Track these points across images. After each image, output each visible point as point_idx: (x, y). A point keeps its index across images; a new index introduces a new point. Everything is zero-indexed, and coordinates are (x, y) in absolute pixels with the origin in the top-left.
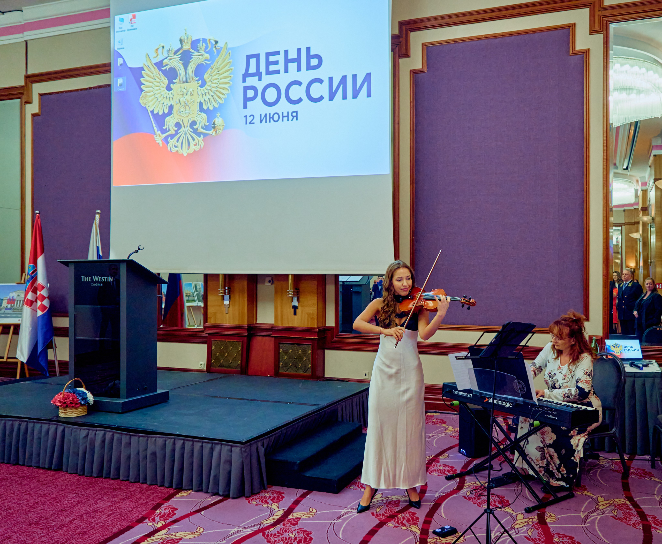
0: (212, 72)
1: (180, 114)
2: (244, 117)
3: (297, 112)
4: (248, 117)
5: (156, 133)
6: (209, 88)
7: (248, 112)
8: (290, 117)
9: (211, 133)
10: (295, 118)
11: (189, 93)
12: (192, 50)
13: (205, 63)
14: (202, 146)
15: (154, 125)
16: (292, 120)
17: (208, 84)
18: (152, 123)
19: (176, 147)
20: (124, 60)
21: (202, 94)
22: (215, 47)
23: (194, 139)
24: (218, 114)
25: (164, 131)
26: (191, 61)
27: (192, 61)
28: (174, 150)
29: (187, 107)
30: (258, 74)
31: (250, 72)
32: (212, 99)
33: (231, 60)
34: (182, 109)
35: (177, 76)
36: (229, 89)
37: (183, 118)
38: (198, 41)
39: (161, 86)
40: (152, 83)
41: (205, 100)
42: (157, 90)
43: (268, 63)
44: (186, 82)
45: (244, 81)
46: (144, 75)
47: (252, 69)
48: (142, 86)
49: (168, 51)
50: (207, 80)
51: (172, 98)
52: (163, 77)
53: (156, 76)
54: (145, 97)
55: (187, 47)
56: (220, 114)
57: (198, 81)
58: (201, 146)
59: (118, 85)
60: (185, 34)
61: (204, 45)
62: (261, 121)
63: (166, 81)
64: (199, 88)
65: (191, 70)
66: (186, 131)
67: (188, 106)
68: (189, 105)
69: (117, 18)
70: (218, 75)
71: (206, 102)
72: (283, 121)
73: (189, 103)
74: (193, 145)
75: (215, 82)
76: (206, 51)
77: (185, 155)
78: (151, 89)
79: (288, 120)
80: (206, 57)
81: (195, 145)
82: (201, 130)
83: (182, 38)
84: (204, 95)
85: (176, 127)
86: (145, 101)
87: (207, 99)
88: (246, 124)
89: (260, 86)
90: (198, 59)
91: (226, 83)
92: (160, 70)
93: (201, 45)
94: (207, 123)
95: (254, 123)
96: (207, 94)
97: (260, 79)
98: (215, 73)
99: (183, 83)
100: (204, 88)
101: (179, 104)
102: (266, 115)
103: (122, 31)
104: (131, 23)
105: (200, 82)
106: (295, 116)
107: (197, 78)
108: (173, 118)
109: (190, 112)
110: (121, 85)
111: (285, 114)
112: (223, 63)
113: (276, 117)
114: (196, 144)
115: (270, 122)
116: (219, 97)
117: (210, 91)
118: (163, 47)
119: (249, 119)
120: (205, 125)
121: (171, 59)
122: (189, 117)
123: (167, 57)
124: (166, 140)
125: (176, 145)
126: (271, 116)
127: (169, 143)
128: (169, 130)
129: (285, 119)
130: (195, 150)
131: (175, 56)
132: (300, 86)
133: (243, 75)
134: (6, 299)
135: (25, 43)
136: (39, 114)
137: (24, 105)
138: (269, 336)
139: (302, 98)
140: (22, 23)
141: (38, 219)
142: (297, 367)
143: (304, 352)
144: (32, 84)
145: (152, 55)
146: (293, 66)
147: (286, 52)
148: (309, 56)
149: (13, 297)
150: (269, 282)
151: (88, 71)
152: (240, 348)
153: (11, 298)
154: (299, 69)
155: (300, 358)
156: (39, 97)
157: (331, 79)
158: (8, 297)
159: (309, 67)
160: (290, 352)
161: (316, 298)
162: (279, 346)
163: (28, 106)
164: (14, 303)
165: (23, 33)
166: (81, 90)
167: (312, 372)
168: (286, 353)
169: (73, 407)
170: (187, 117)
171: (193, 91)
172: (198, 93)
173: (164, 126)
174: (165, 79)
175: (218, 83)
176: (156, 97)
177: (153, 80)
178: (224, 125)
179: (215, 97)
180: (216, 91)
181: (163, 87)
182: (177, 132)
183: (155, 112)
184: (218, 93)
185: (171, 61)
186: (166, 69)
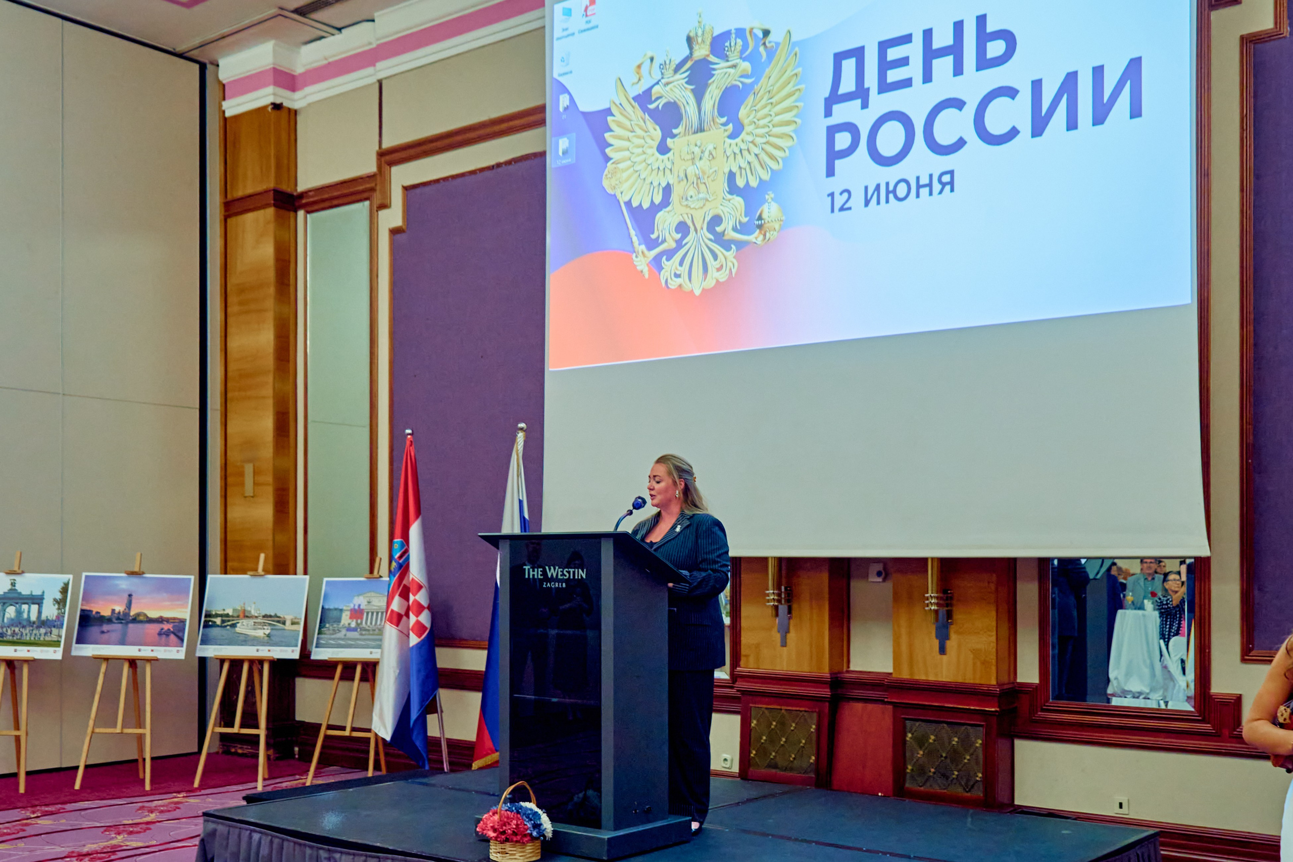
0: (757, 101)
1: (685, 203)
2: (829, 195)
3: (952, 173)
4: (837, 196)
5: (636, 250)
6: (750, 138)
7: (836, 184)
8: (937, 187)
9: (754, 240)
10: (948, 188)
11: (707, 153)
12: (712, 58)
13: (742, 82)
14: (734, 271)
15: (633, 233)
16: (941, 192)
17: (748, 129)
18: (628, 228)
19: (677, 276)
20: (572, 99)
21: (735, 154)
22: (764, 44)
23: (715, 257)
24: (770, 196)
25: (651, 244)
26: (710, 84)
27: (713, 82)
28: (674, 283)
29: (702, 187)
30: (861, 94)
31: (842, 90)
32: (756, 163)
33: (800, 69)
34: (692, 192)
35: (681, 119)
36: (793, 135)
37: (693, 212)
38: (726, 35)
39: (646, 145)
40: (628, 140)
41: (740, 168)
42: (639, 155)
43: (885, 65)
44: (701, 129)
45: (828, 113)
46: (613, 126)
47: (848, 84)
48: (608, 150)
49: (662, 66)
50: (746, 122)
51: (671, 170)
52: (650, 124)
53: (637, 125)
54: (614, 172)
55: (702, 51)
56: (772, 196)
57: (725, 124)
58: (731, 269)
59: (560, 153)
60: (697, 24)
61: (739, 41)
62: (867, 203)
63: (658, 134)
64: (729, 141)
65: (712, 103)
66: (699, 239)
67: (705, 183)
68: (706, 180)
69: (558, 8)
70: (769, 107)
71: (743, 171)
72: (918, 196)
73: (706, 177)
74: (715, 270)
75: (762, 122)
76: (744, 56)
77: (697, 292)
78: (627, 154)
79: (931, 194)
80: (744, 70)
81: (719, 269)
82: (731, 235)
83: (692, 35)
84: (739, 157)
85: (677, 230)
86: (613, 182)
87: (744, 165)
88: (833, 211)
89: (864, 120)
90: (727, 75)
91: (788, 123)
92: (645, 109)
93: (733, 44)
94: (746, 216)
95: (850, 208)
96: (745, 153)
97: (865, 105)
98: (763, 102)
99: (695, 133)
100: (738, 140)
101: (685, 180)
102: (878, 187)
103: (568, 35)
104: (587, 16)
105: (731, 126)
106: (948, 181)
107: (724, 120)
108: (672, 213)
109: (708, 197)
110: (565, 153)
111: (924, 180)
112: (780, 77)
113: (902, 190)
114: (722, 266)
115: (887, 201)
116: (772, 157)
117: (751, 146)
118: (652, 59)
119: (839, 200)
120: (740, 222)
121: (667, 84)
122: (706, 209)
123: (660, 80)
124: (657, 263)
125: (678, 272)
126: (891, 188)
127: (663, 268)
128: (664, 241)
129: (924, 191)
130: (718, 281)
131: (678, 76)
132: (960, 109)
133: (826, 99)
134: (347, 610)
135: (377, 85)
136: (404, 227)
137: (376, 213)
138: (883, 702)
139: (966, 138)
140: (374, 46)
141: (411, 445)
142: (947, 778)
143: (966, 742)
144: (390, 167)
145: (629, 79)
146: (943, 66)
147: (928, 34)
148: (984, 37)
149: (359, 606)
150: (879, 574)
151: (497, 128)
152: (814, 727)
153: (356, 607)
154: (958, 70)
155: (955, 756)
156: (403, 193)
157: (1037, 85)
158: (352, 606)
159: (983, 63)
160: (931, 741)
161: (994, 613)
162: (905, 727)
163: (383, 214)
164: (362, 619)
165: (374, 65)
166: (482, 170)
167: (985, 791)
168: (921, 741)
169: (517, 842)
170: (702, 208)
171: (715, 148)
172: (725, 152)
173: (653, 233)
174: (655, 130)
175: (770, 125)
176: (637, 171)
177: (630, 135)
178: (783, 218)
179: (763, 156)
180: (765, 143)
181: (651, 147)
182: (680, 244)
183: (635, 204)
184: (768, 148)
185: (668, 88)
186: (658, 106)
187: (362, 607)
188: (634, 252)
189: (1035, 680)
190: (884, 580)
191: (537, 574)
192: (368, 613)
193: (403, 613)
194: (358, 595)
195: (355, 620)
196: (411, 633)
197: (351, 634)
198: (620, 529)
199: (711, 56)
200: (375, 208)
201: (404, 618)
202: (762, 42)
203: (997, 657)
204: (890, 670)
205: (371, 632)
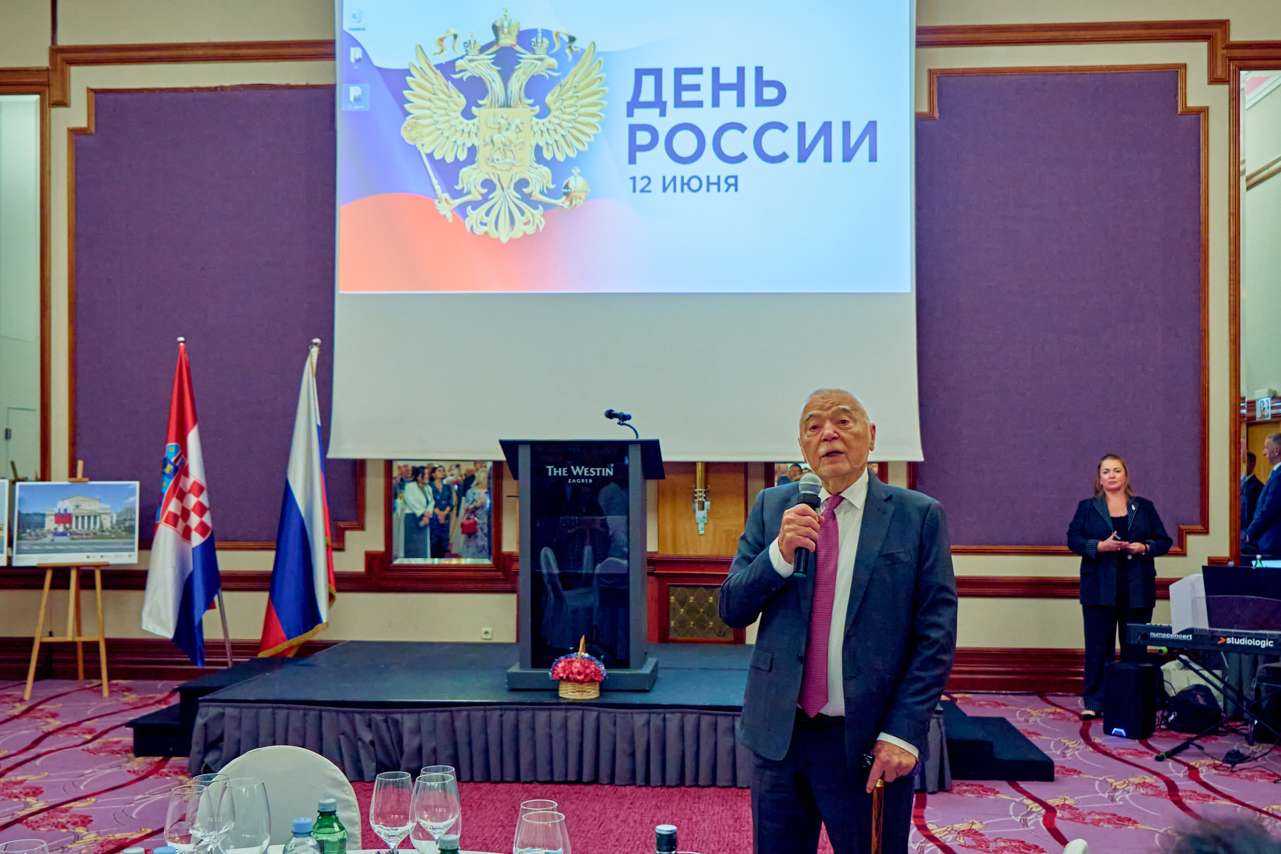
0: (563, 92)
1: (491, 164)
2: (631, 178)
3: (736, 177)
4: (638, 180)
5: (439, 197)
6: (557, 121)
7: (637, 170)
8: (724, 186)
9: (561, 204)
10: (733, 188)
12: (518, 48)
13: (548, 74)
14: (541, 227)
15: (435, 181)
16: (727, 190)
17: (554, 113)
18: (430, 177)
19: (483, 224)
20: (364, 52)
21: (542, 131)
22: (570, 47)
23: (522, 213)
24: (576, 171)
25: (456, 194)
26: (517, 69)
27: (520, 68)
28: (480, 230)
29: (509, 154)
30: (659, 104)
31: (643, 98)
32: (562, 142)
33: (604, 75)
34: (498, 155)
35: (487, 92)
36: (598, 126)
37: (499, 172)
38: (533, 32)
39: (450, 109)
40: (430, 100)
41: (547, 143)
42: (442, 116)
43: (679, 88)
44: (507, 105)
45: (630, 114)
46: (412, 85)
47: (648, 94)
48: (407, 106)
49: (467, 45)
50: (552, 107)
51: (476, 134)
52: (454, 91)
53: (441, 90)
54: (414, 126)
55: (508, 40)
56: (579, 171)
57: (531, 105)
58: (538, 226)
59: (352, 99)
60: (503, 17)
61: (546, 41)
62: (664, 189)
63: (462, 101)
64: (535, 120)
65: (518, 85)
66: (505, 197)
67: (511, 151)
68: (513, 148)
70: (575, 99)
71: (550, 147)
73: (513, 146)
74: (522, 224)
75: (568, 110)
76: (550, 53)
77: (504, 240)
78: (428, 112)
79: (719, 190)
80: (551, 65)
81: (526, 223)
82: (537, 196)
83: (498, 24)
84: (546, 134)
86: (413, 134)
87: (551, 141)
88: (634, 191)
89: (663, 127)
90: (533, 66)
91: (593, 115)
92: (448, 78)
93: (539, 41)
94: (552, 184)
95: (650, 191)
96: (552, 133)
97: (663, 114)
98: (570, 94)
99: (501, 107)
100: (545, 120)
101: (491, 145)
102: (674, 179)
105: (537, 108)
106: (733, 183)
107: (531, 101)
108: (477, 171)
109: (515, 162)
110: (357, 99)
111: (713, 179)
112: (586, 77)
113: (695, 184)
114: (529, 221)
115: (682, 190)
116: (578, 140)
117: (558, 128)
118: (455, 36)
119: (640, 184)
120: (547, 188)
121: (472, 60)
122: (512, 172)
123: (464, 56)
124: (461, 210)
125: (484, 221)
126: (686, 181)
127: (468, 216)
128: (469, 193)
129: (713, 188)
130: (525, 234)
131: (483, 56)
132: (743, 132)
133: (628, 103)
134: (51, 515)
139: (747, 154)
144: (69, 66)
145: (431, 48)
146: (728, 97)
147: (716, 71)
148: (761, 84)
153: (62, 512)
154: (741, 102)
157: (802, 126)
158: (56, 511)
159: (760, 102)
160: (691, 601)
162: (667, 591)
164: (70, 523)
168: (683, 602)
170: (508, 170)
171: (522, 123)
172: (532, 128)
173: (457, 184)
174: (459, 97)
175: (576, 113)
176: (439, 129)
177: (432, 97)
178: (589, 190)
179: (569, 137)
180: (571, 128)
181: (455, 111)
182: (485, 198)
183: (437, 156)
184: (574, 131)
185: (473, 64)
186: (462, 78)
188: (437, 198)
192: (77, 517)
194: (63, 500)
195: (62, 525)
197: (58, 539)
199: (518, 46)
202: (568, 45)
205: (84, 537)
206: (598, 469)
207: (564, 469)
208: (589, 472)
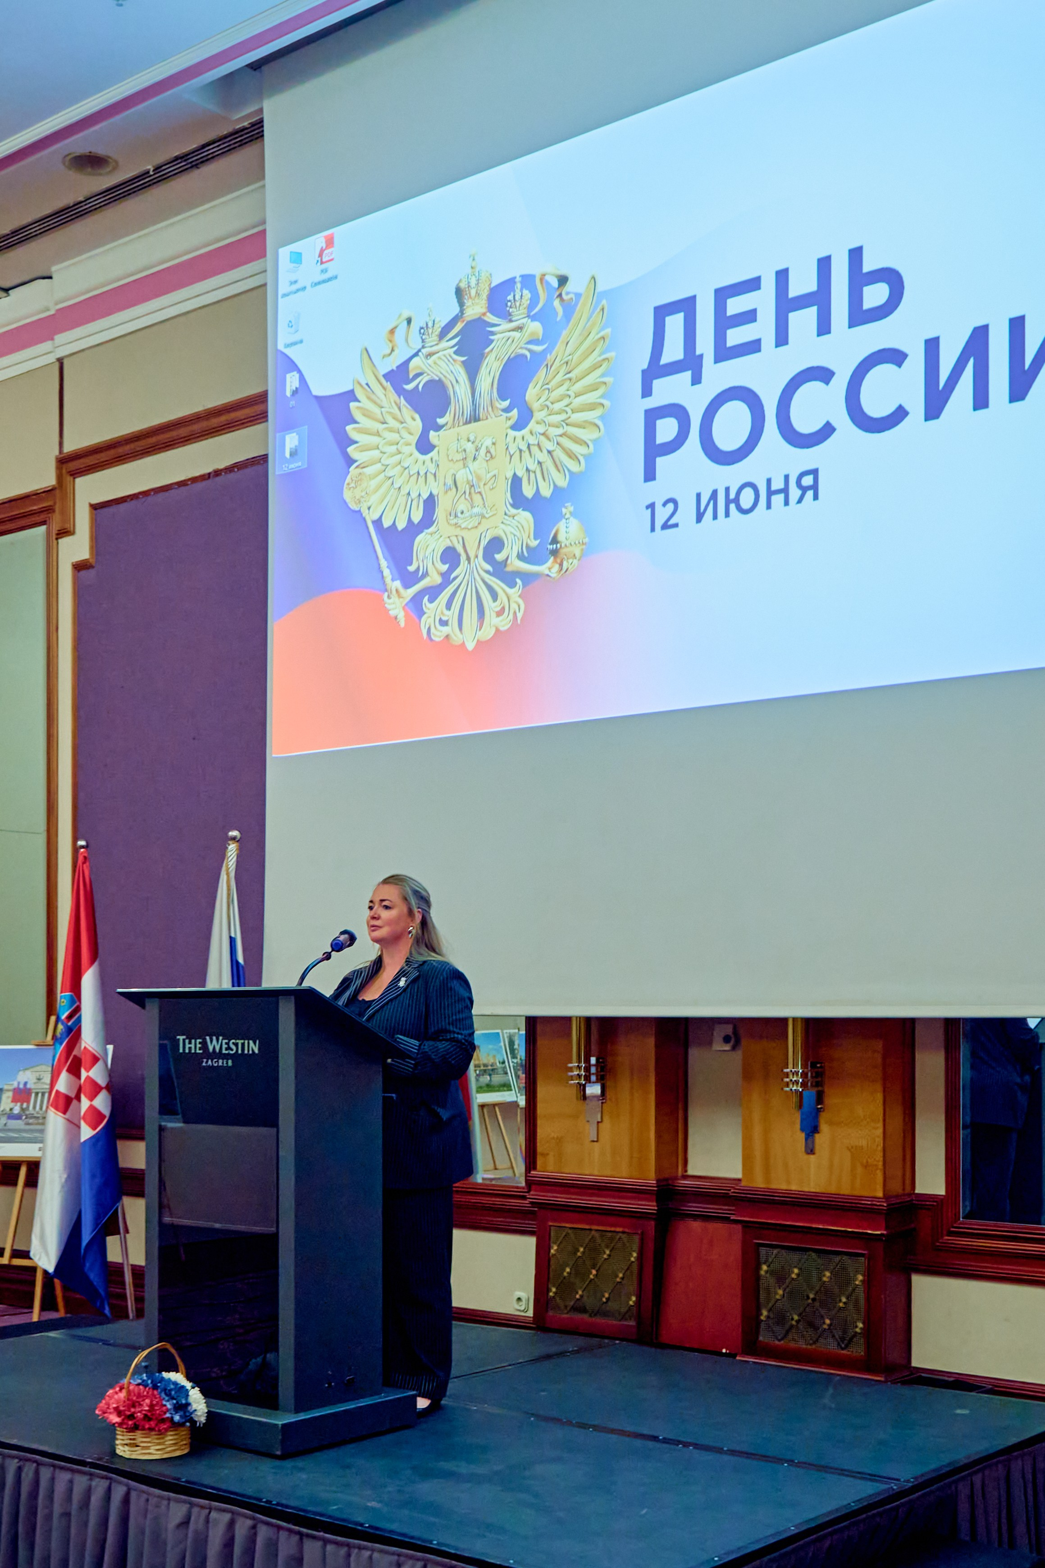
0: (550, 376)
1: (455, 521)
2: (647, 507)
3: (815, 472)
4: (658, 507)
5: (388, 587)
6: (541, 429)
7: (657, 491)
8: (794, 493)
9: (547, 572)
10: (810, 494)
11: (483, 451)
12: (490, 318)
13: (529, 350)
14: (520, 615)
15: (384, 563)
16: (800, 501)
17: (538, 415)
18: (377, 557)
19: (444, 623)
20: (302, 379)
21: (521, 451)
22: (560, 295)
23: (494, 596)
24: (568, 509)
25: (409, 580)
26: (488, 353)
27: (492, 350)
28: (439, 634)
29: (477, 498)
30: (691, 363)
31: (664, 360)
32: (549, 464)
33: (608, 331)
34: (462, 505)
35: (448, 403)
36: (600, 423)
37: (464, 534)
38: (509, 283)
39: (402, 441)
40: (378, 434)
41: (528, 470)
42: (392, 455)
43: (723, 324)
44: (475, 418)
45: (647, 392)
46: (357, 415)
47: (673, 351)
48: (350, 450)
49: (423, 330)
50: (535, 406)
51: (435, 475)
52: (408, 412)
53: (390, 413)
54: (359, 480)
55: (476, 308)
56: (571, 509)
57: (507, 410)
58: (515, 613)
59: (287, 455)
60: (470, 271)
61: (527, 294)
62: (700, 517)
63: (417, 425)
64: (512, 433)
65: (490, 380)
66: (472, 571)
67: (480, 493)
68: (482, 490)
69: (284, 253)
70: (567, 384)
71: (532, 475)
72: (769, 506)
73: (482, 485)
74: (494, 615)
75: (557, 406)
76: (532, 313)
77: (470, 646)
78: (376, 453)
79: (787, 503)
80: (532, 334)
81: (499, 613)
82: (516, 564)
83: (463, 285)
84: (526, 454)
85: (443, 560)
86: (358, 493)
87: (533, 466)
88: (653, 529)
89: (696, 400)
90: (510, 341)
91: (592, 407)
92: (400, 391)
93: (518, 297)
94: (535, 539)
95: (676, 525)
96: (535, 449)
97: (696, 380)
98: (559, 378)
99: (467, 422)
100: (525, 432)
101: (454, 489)
102: (715, 494)
103: (298, 290)
104: (322, 263)
105: (515, 413)
106: (811, 485)
107: (506, 403)
108: (436, 536)
109: (485, 512)
110: (294, 453)
111: (778, 484)
112: (581, 343)
113: (747, 498)
114: (503, 608)
115: (727, 514)
116: (571, 455)
117: (543, 439)
118: (409, 321)
119: (662, 514)
120: (528, 546)
121: (430, 355)
122: (482, 528)
123: (419, 351)
124: (416, 605)
125: (444, 618)
126: (732, 496)
127: (424, 613)
128: (426, 575)
130: (497, 630)
131: (444, 344)
132: (827, 382)
133: (643, 372)
134: (8, 1090)
135: (57, 365)
136: (92, 561)
137: (55, 542)
138: (726, 1220)
139: (834, 424)
140: (52, 312)
141: (84, 863)
142: (816, 1329)
143: (843, 1279)
144: (74, 478)
145: (379, 348)
146: (803, 322)
147: (782, 276)
148: (859, 279)
149: (26, 1084)
150: (727, 1040)
151: (215, 422)
152: (635, 1255)
153: (21, 1086)
154: (824, 327)
155: (827, 1297)
156: (91, 514)
157: (932, 346)
158: (15, 1085)
159: (859, 316)
160: (794, 1276)
161: (880, 1096)
162: (758, 1254)
163: (64, 541)
164: (28, 1102)
165: (52, 339)
166: (194, 480)
167: (868, 1346)
168: (781, 1277)
169: (151, 1429)
170: (476, 527)
171: (494, 444)
172: (507, 448)
173: (411, 564)
174: (414, 419)
175: (567, 409)
176: (390, 478)
177: (382, 427)
178: (586, 540)
179: (559, 454)
180: (561, 436)
181: (408, 444)
182: (447, 578)
183: (387, 523)
184: (567, 443)
185: (431, 361)
186: (417, 386)
187: (28, 1086)
188: (386, 590)
189: (940, 1190)
190: (734, 1048)
191: (193, 1046)
192: (37, 1094)
193: (73, 1095)
194: (24, 1070)
195: (19, 1104)
196: (83, 1124)
197: (13, 1124)
198: (306, 984)
199: (488, 314)
200: (54, 537)
201: (75, 1102)
202: (558, 293)
203: (884, 1156)
204: (739, 1175)
206: (240, 1042)
207: (198, 1041)
208: (229, 1048)
